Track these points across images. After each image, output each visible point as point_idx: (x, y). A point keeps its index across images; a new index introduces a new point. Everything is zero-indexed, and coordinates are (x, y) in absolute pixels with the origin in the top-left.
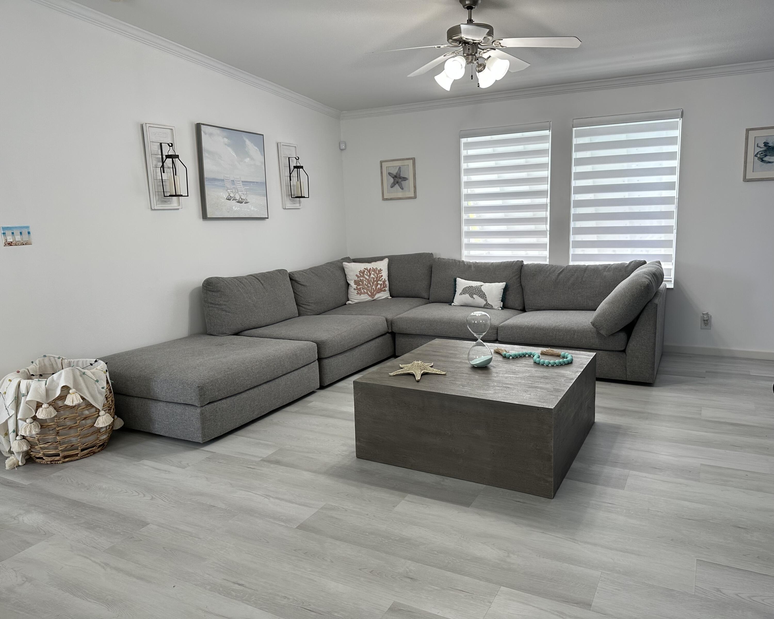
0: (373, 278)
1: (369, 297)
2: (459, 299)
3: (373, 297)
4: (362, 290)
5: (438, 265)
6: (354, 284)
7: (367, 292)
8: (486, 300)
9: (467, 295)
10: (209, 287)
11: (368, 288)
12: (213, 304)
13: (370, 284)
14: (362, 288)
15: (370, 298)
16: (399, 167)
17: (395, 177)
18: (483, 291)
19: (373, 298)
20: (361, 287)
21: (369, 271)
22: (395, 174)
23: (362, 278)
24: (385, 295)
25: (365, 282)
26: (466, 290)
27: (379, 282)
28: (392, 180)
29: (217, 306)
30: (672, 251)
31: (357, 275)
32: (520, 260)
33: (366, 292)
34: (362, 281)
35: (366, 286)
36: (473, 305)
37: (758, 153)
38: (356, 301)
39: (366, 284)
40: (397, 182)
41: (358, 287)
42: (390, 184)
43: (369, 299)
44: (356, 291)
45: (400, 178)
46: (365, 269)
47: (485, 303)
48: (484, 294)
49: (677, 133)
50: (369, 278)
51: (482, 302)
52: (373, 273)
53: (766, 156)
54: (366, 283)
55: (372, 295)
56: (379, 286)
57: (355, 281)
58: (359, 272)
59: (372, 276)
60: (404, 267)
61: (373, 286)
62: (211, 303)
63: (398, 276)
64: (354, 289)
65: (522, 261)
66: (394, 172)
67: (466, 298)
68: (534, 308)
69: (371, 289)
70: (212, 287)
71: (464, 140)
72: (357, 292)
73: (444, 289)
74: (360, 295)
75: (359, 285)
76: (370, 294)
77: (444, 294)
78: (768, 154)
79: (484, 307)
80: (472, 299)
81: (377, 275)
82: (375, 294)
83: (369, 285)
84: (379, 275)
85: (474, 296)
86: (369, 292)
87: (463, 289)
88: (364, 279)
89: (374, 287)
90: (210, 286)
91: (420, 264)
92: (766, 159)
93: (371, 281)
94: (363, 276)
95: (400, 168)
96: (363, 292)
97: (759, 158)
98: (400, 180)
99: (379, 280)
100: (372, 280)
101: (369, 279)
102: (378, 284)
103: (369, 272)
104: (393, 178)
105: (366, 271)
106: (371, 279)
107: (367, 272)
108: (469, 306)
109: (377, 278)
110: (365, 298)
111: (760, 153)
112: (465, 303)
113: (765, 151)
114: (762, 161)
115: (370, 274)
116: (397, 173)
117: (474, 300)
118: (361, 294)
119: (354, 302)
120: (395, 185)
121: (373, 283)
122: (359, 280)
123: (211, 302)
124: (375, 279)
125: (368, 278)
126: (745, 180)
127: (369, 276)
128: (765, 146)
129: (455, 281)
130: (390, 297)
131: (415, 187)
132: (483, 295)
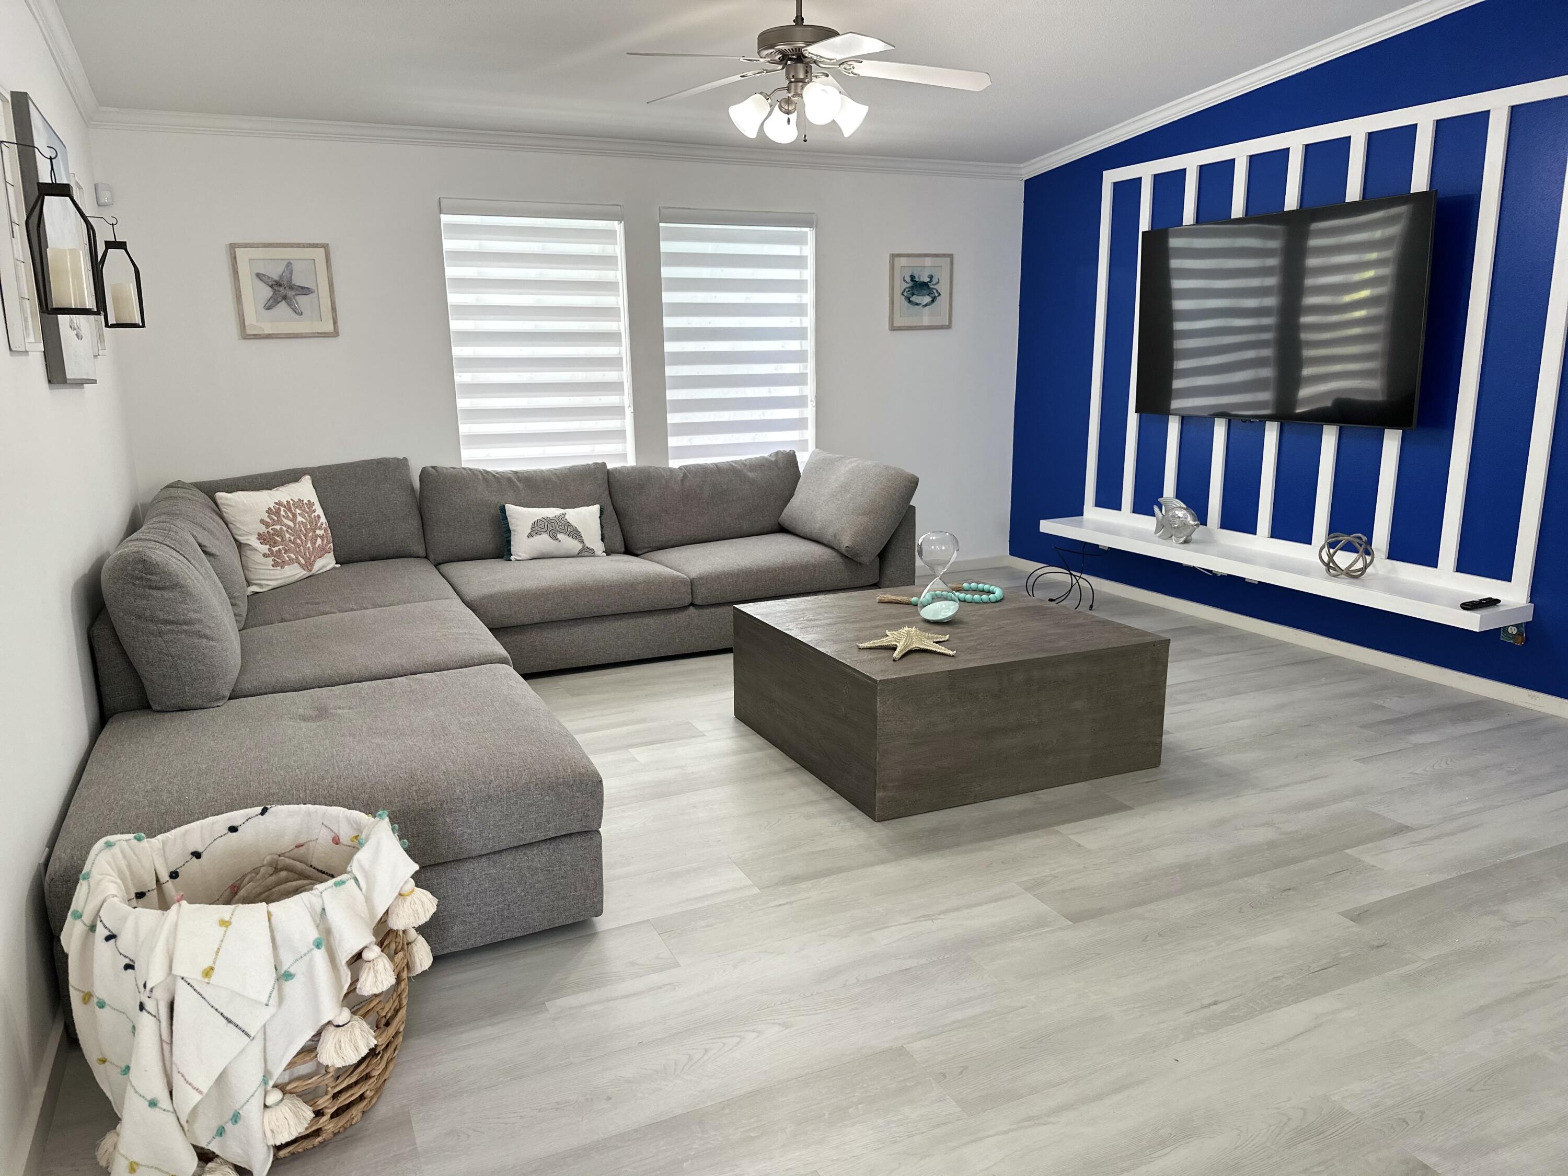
0: (304, 525)
1: (302, 570)
2: (522, 545)
3: (309, 568)
4: (285, 556)
5: (442, 483)
6: (261, 543)
7: (297, 558)
8: (582, 542)
9: (545, 537)
10: (149, 577)
11: (298, 550)
12: (173, 623)
13: (300, 538)
14: (283, 551)
15: (303, 573)
16: (285, 263)
17: (276, 285)
18: (572, 524)
19: (311, 571)
20: (281, 547)
21: (288, 507)
22: (277, 278)
23: (278, 527)
24: (328, 562)
25: (287, 536)
26: (538, 528)
27: (318, 532)
28: (267, 292)
29: (185, 627)
30: (810, 434)
31: (262, 521)
32: (600, 461)
33: (294, 557)
34: (279, 533)
35: (293, 546)
36: (556, 553)
37: (905, 290)
38: (274, 584)
39: (290, 540)
40: (285, 298)
41: (275, 549)
42: (262, 302)
43: (301, 574)
44: (270, 560)
45: (291, 287)
46: (276, 503)
47: (580, 546)
48: (576, 530)
49: (808, 250)
50: (294, 524)
51: (575, 545)
52: (298, 511)
53: (913, 294)
54: (292, 538)
55: (308, 565)
56: (319, 541)
57: (259, 535)
58: (267, 512)
59: (299, 519)
60: (354, 493)
61: (306, 542)
62: (166, 622)
63: (344, 515)
64: (264, 555)
65: (604, 464)
66: (275, 272)
67: (543, 542)
68: (654, 545)
69: (305, 551)
70: (158, 578)
71: (445, 218)
72: (274, 560)
73: (470, 530)
74: (282, 567)
75: (275, 544)
76: (303, 561)
77: (472, 542)
78: (916, 292)
79: (579, 555)
80: (556, 542)
81: (310, 516)
82: (314, 561)
83: (299, 541)
84: (313, 516)
85: (560, 536)
86: (301, 559)
87: (531, 524)
88: (285, 529)
89: (309, 545)
90: (152, 574)
91: (391, 483)
92: (913, 299)
93: (301, 530)
94: (279, 522)
95: (289, 264)
96: (287, 559)
97: (906, 297)
98: (290, 293)
99: (317, 528)
100: (303, 529)
101: (295, 526)
102: (317, 536)
103: (289, 511)
104: (271, 286)
105: (282, 509)
106: (300, 526)
107: (284, 511)
108: (548, 558)
109: (311, 523)
110: (294, 572)
111: (907, 290)
112: (543, 553)
113: (912, 287)
114: (910, 302)
115: (294, 515)
116: (281, 276)
117: (560, 544)
118: (283, 564)
119: (270, 588)
120: (278, 303)
121: (305, 536)
122: (272, 532)
123: (166, 617)
124: (309, 526)
125: (291, 524)
126: (893, 328)
127: (294, 519)
128: (912, 280)
129: (503, 510)
130: (338, 566)
131: (334, 309)
132: (575, 534)
